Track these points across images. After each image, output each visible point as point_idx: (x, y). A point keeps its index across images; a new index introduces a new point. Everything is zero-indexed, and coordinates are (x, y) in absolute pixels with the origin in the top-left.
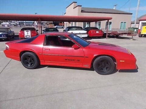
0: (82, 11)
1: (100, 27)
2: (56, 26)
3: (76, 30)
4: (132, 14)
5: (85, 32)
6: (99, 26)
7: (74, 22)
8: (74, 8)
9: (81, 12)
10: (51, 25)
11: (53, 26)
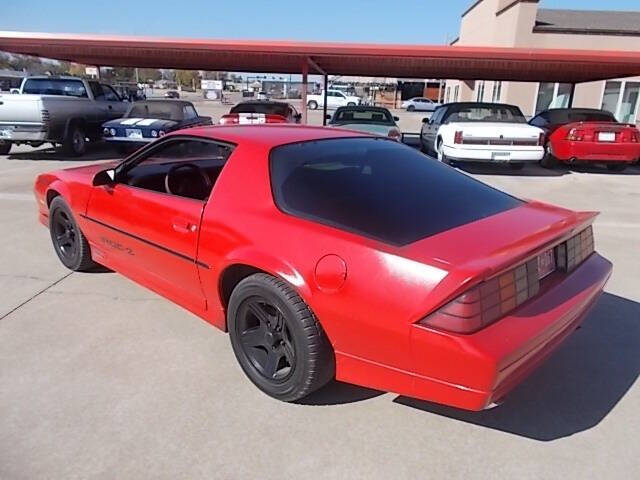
0: (540, 27)
1: (632, 112)
2: (406, 99)
3: (486, 120)
5: (535, 132)
6: (628, 105)
7: (493, 83)
8: (498, 14)
9: (535, 31)
10: (388, 94)
11: (394, 102)
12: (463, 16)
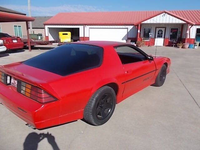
4: (25, 14)
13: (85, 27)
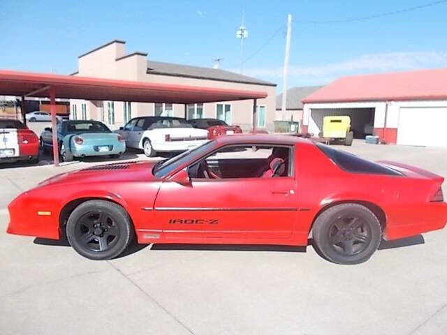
0: (149, 71)
2: (27, 113)
4: (275, 85)
7: (122, 103)
8: (117, 60)
9: (148, 73)
11: (15, 115)
12: (80, 57)
13: (389, 106)
